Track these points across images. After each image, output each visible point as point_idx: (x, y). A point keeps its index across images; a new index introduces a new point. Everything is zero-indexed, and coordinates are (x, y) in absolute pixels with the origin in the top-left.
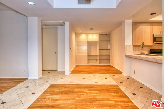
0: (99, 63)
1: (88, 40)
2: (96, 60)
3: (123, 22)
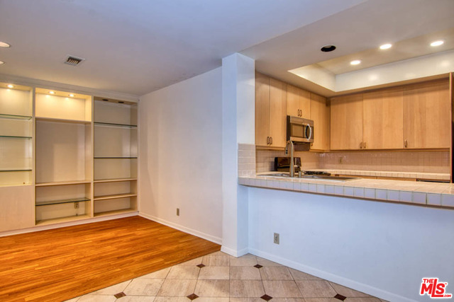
0: (95, 215)
1: (38, 115)
2: (77, 203)
3: (224, 60)
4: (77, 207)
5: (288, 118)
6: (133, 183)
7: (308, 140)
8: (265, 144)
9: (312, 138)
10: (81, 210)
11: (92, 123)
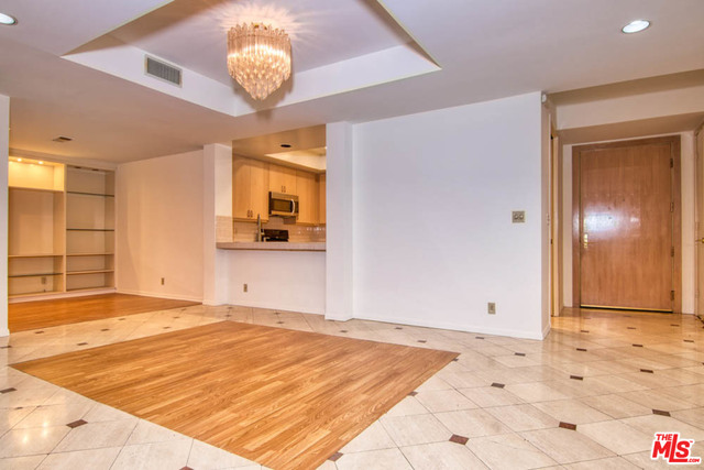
0: (68, 290)
2: (44, 277)
3: (205, 147)
4: (44, 281)
5: (270, 193)
6: (108, 257)
7: (292, 214)
8: (246, 217)
9: (297, 211)
10: (50, 285)
11: (65, 194)
